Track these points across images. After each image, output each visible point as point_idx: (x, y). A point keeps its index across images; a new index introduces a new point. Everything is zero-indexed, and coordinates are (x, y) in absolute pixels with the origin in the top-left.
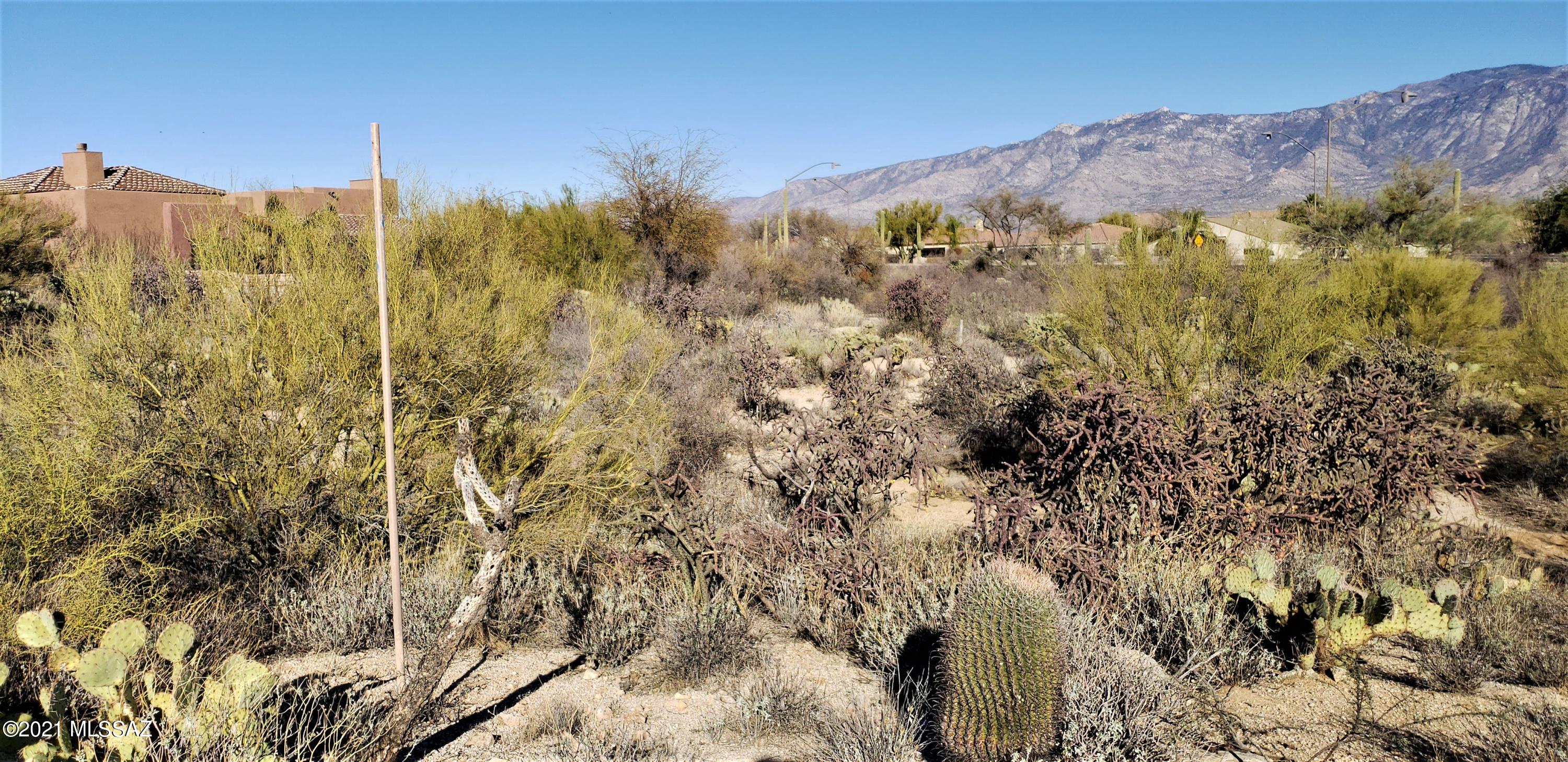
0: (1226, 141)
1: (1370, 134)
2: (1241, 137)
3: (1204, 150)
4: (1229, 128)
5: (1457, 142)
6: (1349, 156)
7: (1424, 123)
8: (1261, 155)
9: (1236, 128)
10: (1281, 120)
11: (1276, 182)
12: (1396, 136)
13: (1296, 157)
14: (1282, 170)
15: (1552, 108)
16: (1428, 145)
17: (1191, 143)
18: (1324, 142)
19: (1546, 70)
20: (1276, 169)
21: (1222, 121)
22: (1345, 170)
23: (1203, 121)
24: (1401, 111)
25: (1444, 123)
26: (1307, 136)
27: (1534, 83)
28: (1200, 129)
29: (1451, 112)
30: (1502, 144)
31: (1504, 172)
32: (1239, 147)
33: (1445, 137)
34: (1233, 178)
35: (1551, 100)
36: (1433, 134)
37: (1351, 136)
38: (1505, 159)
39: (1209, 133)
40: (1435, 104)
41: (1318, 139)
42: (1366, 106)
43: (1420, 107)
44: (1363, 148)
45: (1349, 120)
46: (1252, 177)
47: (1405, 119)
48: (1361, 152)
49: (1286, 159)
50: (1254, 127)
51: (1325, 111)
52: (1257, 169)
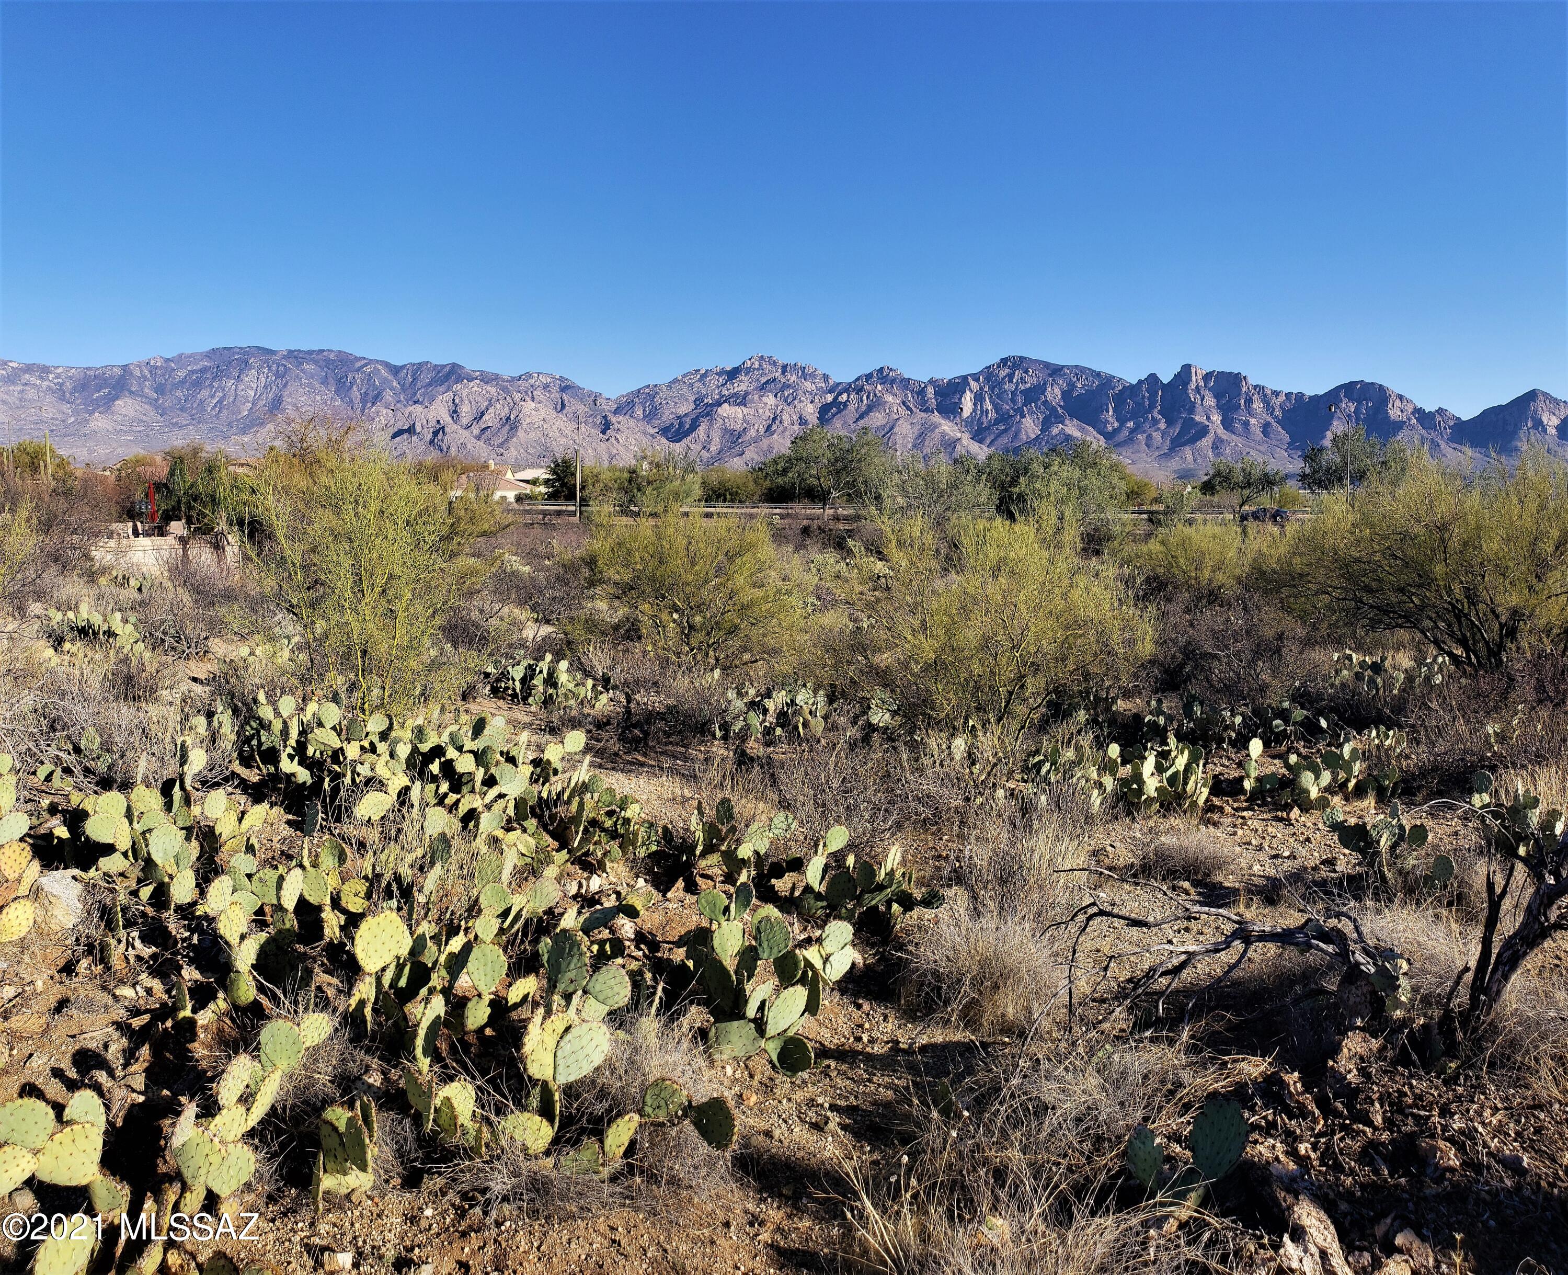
0: (49, 388)
1: (160, 390)
2: (61, 385)
3: (31, 394)
4: (51, 376)
5: (220, 401)
6: (146, 406)
7: (197, 384)
8: (79, 401)
9: (57, 378)
10: (92, 373)
11: (92, 425)
12: (179, 393)
13: (107, 404)
14: (97, 414)
15: (279, 380)
16: (202, 402)
17: (20, 388)
18: (127, 393)
19: (273, 352)
20: (91, 413)
21: (44, 370)
22: (144, 418)
23: (28, 369)
24: (181, 374)
25: (211, 386)
26: (113, 388)
27: (266, 361)
28: (27, 376)
29: (214, 379)
30: (250, 405)
31: (250, 427)
32: (60, 393)
33: (212, 396)
34: (57, 419)
35: (278, 375)
36: (205, 393)
37: (146, 390)
38: (253, 416)
39: (34, 380)
40: (204, 370)
41: (122, 391)
42: (156, 368)
43: (194, 372)
44: (156, 400)
45: (145, 377)
46: (72, 419)
47: (183, 382)
48: (154, 404)
49: (99, 406)
50: (71, 378)
51: (125, 368)
52: (76, 412)
